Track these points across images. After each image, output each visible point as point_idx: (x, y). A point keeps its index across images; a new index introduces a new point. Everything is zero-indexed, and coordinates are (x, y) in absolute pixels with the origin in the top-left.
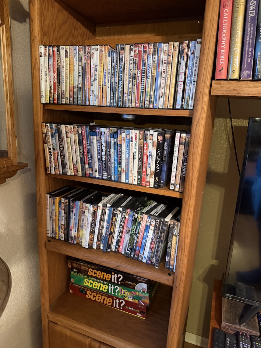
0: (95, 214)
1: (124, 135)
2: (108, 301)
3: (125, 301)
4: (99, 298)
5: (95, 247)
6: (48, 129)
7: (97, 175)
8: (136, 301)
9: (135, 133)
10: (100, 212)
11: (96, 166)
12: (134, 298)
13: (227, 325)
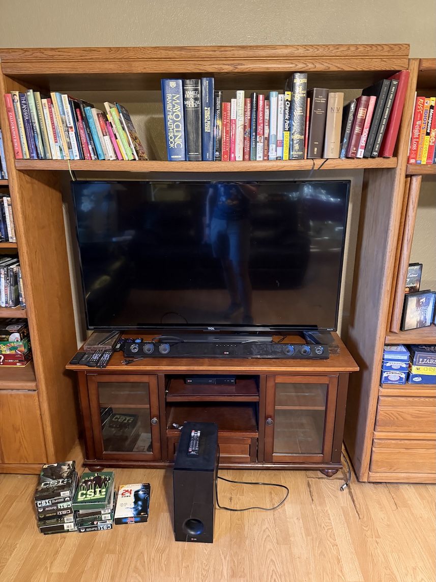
3: (3, 355)
8: (13, 352)
12: (10, 350)
13: (88, 348)
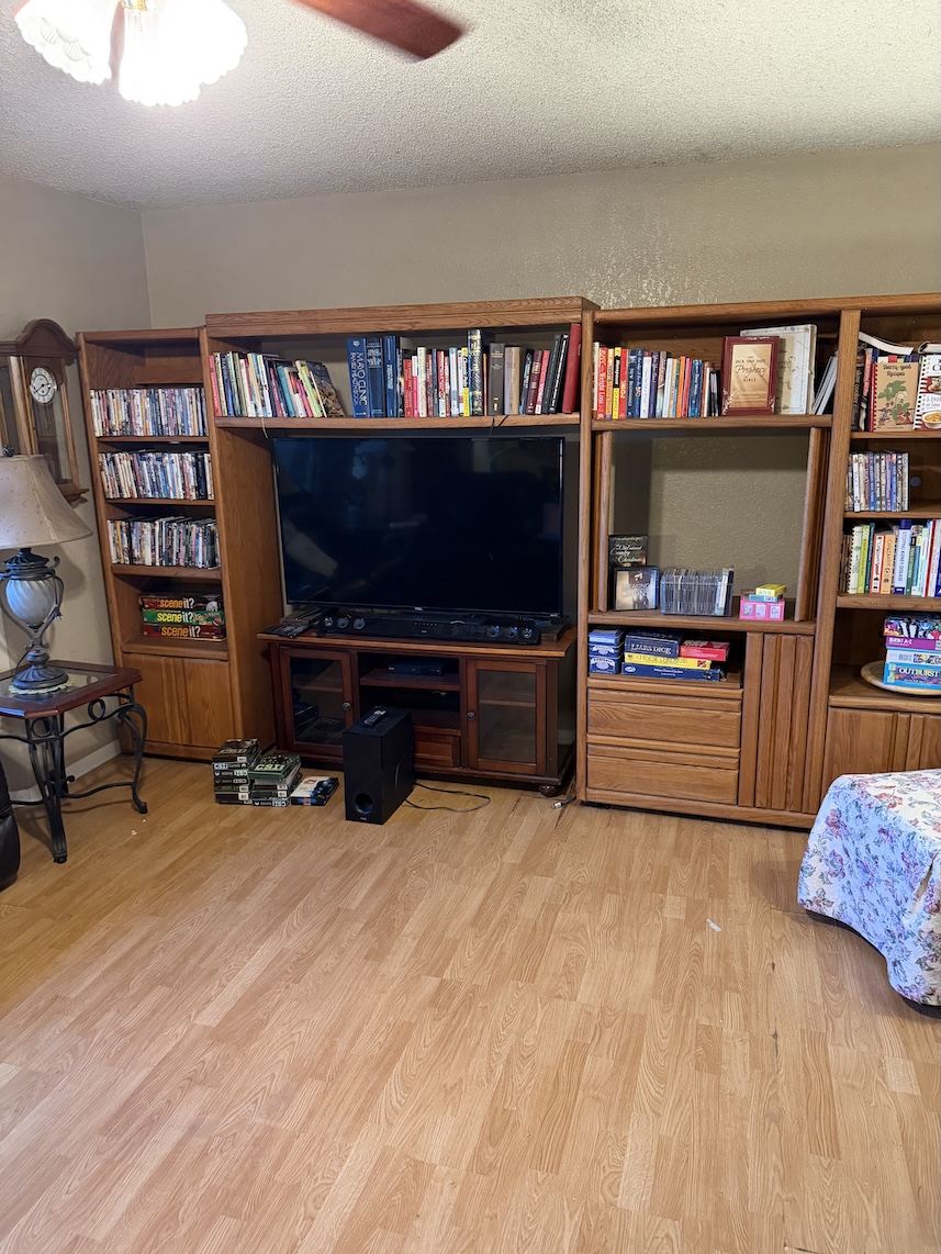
2: (184, 631)
3: (200, 626)
4: (175, 631)
8: (210, 623)
12: (207, 620)
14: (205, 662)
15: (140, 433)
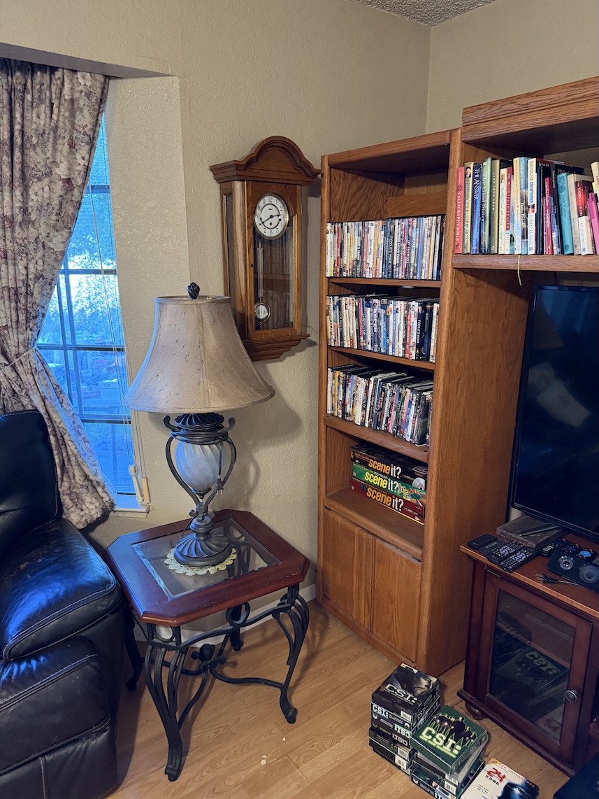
0: (367, 388)
1: (391, 306)
2: (387, 500)
3: (404, 500)
4: (380, 497)
5: (367, 425)
6: (330, 302)
7: (369, 347)
8: (414, 501)
9: (401, 304)
10: (371, 386)
11: (369, 339)
12: (412, 497)
14: (398, 552)
15: (369, 275)
